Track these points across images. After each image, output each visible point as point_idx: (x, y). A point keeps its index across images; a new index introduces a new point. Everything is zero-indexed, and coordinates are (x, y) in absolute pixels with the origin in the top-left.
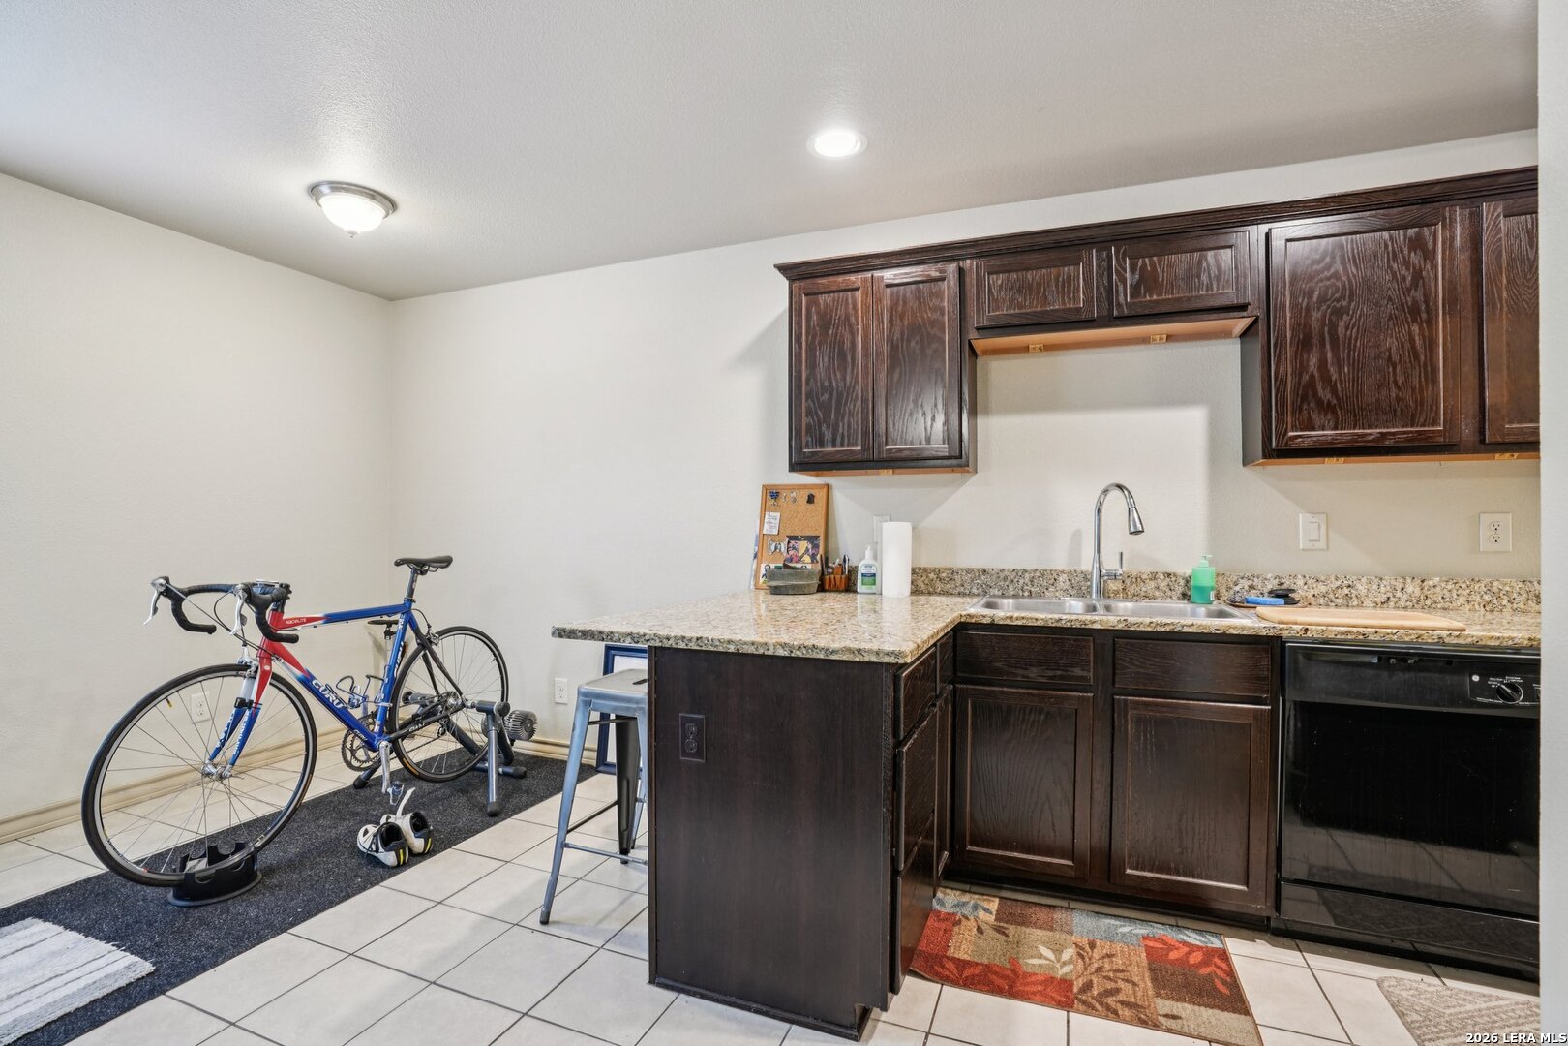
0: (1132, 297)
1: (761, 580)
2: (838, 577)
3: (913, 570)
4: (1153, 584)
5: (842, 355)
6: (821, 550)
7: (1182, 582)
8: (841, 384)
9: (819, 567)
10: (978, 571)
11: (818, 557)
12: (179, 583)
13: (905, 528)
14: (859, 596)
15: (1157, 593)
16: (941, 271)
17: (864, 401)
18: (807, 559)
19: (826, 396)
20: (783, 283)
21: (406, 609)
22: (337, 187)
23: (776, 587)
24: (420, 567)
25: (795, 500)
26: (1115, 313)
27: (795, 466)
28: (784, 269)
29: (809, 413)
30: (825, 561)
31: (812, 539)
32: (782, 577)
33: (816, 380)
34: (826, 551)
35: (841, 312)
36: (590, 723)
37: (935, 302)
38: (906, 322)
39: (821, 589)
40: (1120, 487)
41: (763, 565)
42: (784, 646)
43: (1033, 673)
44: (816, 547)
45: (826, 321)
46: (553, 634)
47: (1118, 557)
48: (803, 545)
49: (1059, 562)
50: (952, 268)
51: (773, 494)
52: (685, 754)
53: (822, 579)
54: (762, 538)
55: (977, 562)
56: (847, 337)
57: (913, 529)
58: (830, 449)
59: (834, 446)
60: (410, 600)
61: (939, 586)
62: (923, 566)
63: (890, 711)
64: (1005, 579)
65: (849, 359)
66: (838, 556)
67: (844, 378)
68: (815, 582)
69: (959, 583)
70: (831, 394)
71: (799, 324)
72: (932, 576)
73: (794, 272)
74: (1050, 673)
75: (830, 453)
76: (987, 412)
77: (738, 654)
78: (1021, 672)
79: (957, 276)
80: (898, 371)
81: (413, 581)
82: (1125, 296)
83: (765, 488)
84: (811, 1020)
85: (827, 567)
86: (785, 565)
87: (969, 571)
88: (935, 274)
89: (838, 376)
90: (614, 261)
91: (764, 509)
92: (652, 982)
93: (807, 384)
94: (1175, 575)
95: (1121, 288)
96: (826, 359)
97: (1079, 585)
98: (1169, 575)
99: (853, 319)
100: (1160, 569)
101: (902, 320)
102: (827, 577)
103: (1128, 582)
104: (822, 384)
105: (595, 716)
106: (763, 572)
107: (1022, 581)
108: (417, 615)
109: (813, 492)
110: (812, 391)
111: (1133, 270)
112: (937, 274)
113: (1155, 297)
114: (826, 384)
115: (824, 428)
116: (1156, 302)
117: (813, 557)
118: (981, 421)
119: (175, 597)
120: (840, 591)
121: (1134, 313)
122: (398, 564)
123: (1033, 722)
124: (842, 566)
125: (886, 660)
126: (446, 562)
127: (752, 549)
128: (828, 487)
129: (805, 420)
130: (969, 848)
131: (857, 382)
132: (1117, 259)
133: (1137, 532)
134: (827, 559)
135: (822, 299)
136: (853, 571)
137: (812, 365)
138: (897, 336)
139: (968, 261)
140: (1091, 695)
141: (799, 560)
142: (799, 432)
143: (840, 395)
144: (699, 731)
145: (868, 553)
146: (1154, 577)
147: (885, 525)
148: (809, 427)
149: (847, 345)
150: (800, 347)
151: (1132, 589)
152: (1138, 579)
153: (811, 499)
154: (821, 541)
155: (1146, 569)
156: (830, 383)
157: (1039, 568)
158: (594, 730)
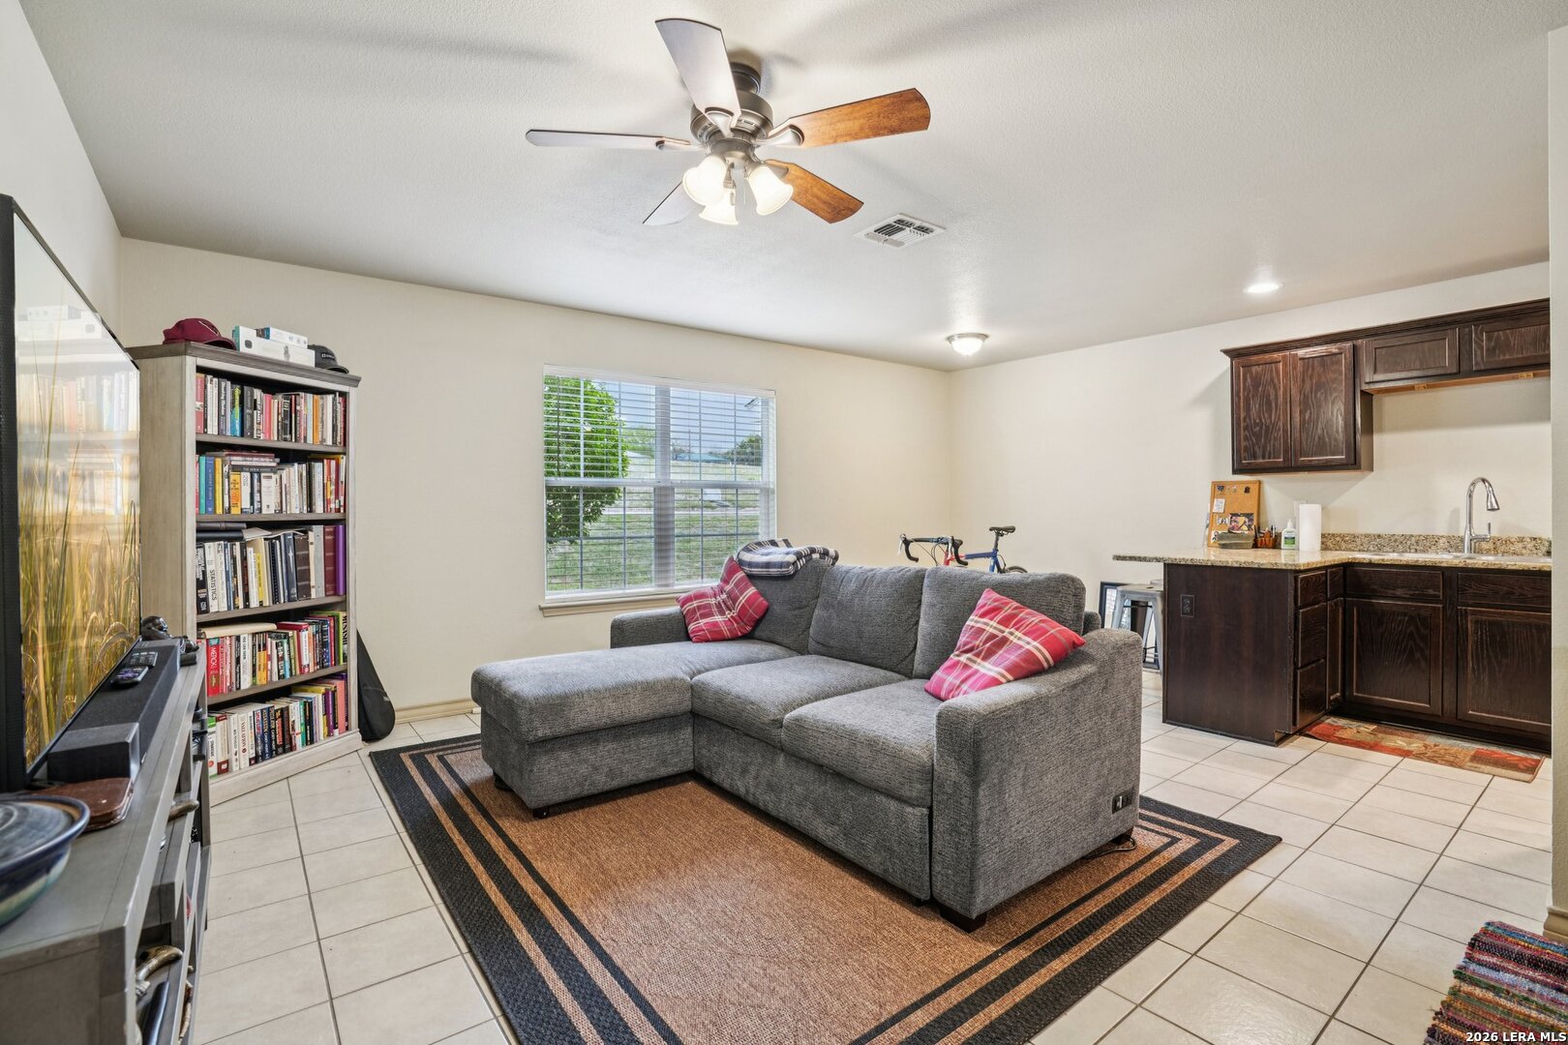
0: (1488, 356)
1: (1212, 541)
2: (1267, 539)
3: (1323, 536)
4: (1520, 545)
5: (1267, 404)
6: (1255, 523)
7: (1547, 544)
8: (1268, 421)
9: (1253, 533)
10: (1374, 535)
11: (1253, 527)
12: (909, 538)
13: (1317, 508)
14: (1282, 551)
15: (1524, 551)
16: (1339, 349)
17: (1285, 431)
18: (1245, 528)
19: (1258, 428)
20: (1227, 361)
21: (993, 555)
22: (961, 336)
23: (1224, 545)
24: (999, 532)
25: (1235, 491)
26: (1474, 369)
27: (1235, 472)
28: (1226, 352)
29: (1246, 438)
30: (1258, 529)
31: (1249, 516)
32: (1228, 538)
33: (1250, 419)
34: (1258, 523)
35: (1268, 376)
36: (1125, 607)
37: (1335, 367)
38: (1314, 381)
39: (1255, 546)
40: (1484, 481)
41: (1213, 532)
42: (1236, 562)
43: (1399, 592)
44: (1251, 520)
45: (1257, 382)
46: (1114, 558)
47: (1487, 527)
48: (1241, 520)
49: (1441, 529)
50: (1348, 345)
51: (1219, 488)
52: (1183, 614)
53: (1256, 540)
54: (1212, 515)
55: (1373, 529)
56: (1272, 392)
57: (1323, 509)
58: (1261, 461)
59: (1264, 458)
60: (996, 550)
61: (1344, 545)
62: (1331, 532)
63: (1292, 592)
64: (1395, 541)
65: (1274, 405)
66: (1267, 525)
67: (1270, 417)
68: (1251, 542)
69: (1359, 543)
70: (1261, 428)
71: (1238, 385)
72: (1338, 539)
73: (1234, 354)
74: (1411, 592)
75: (1261, 463)
76: (1381, 430)
77: (1213, 566)
78: (1391, 591)
79: (1352, 351)
80: (1309, 412)
81: (997, 540)
82: (1482, 357)
83: (1214, 483)
84: (1250, 738)
85: (1259, 532)
86: (1229, 532)
87: (1366, 536)
88: (1334, 351)
89: (1266, 416)
90: (1102, 343)
91: (1213, 497)
92: (1164, 722)
93: (1244, 421)
94: (1540, 539)
95: (1479, 353)
96: (1257, 406)
97: (1455, 544)
98: (1535, 539)
99: (1276, 381)
100: (1527, 535)
101: (1311, 380)
102: (1259, 539)
103: (1498, 543)
104: (1255, 421)
105: (1128, 603)
106: (1213, 536)
107: (1409, 543)
108: (999, 558)
109: (1249, 486)
110: (1248, 425)
111: (1489, 339)
112: (1337, 351)
113: (1507, 357)
114: (1258, 421)
115: (1256, 448)
116: (1509, 360)
117: (1249, 527)
118: (1376, 438)
119: (907, 543)
120: (1268, 548)
121: (1488, 367)
122: (991, 530)
123: (1400, 622)
124: (1270, 533)
125: (1290, 568)
126: (1012, 530)
127: (1204, 521)
128: (1260, 482)
129: (1243, 444)
130: (1355, 694)
131: (1279, 419)
132: (1476, 333)
133: (1493, 510)
134: (1259, 528)
135: (1254, 369)
136: (1278, 536)
137: (1248, 410)
138: (1308, 389)
139: (1360, 341)
140: (1441, 606)
141: (1239, 529)
142: (1239, 451)
143: (1267, 427)
144: (1191, 603)
145: (1290, 524)
146: (1521, 540)
147: (1300, 506)
148: (1245, 447)
149: (1272, 397)
150: (1239, 399)
151: (1503, 548)
152: (1508, 541)
153: (1247, 490)
154: (1255, 517)
155: (1514, 535)
156: (1261, 420)
157: (1423, 534)
158: (1127, 611)
